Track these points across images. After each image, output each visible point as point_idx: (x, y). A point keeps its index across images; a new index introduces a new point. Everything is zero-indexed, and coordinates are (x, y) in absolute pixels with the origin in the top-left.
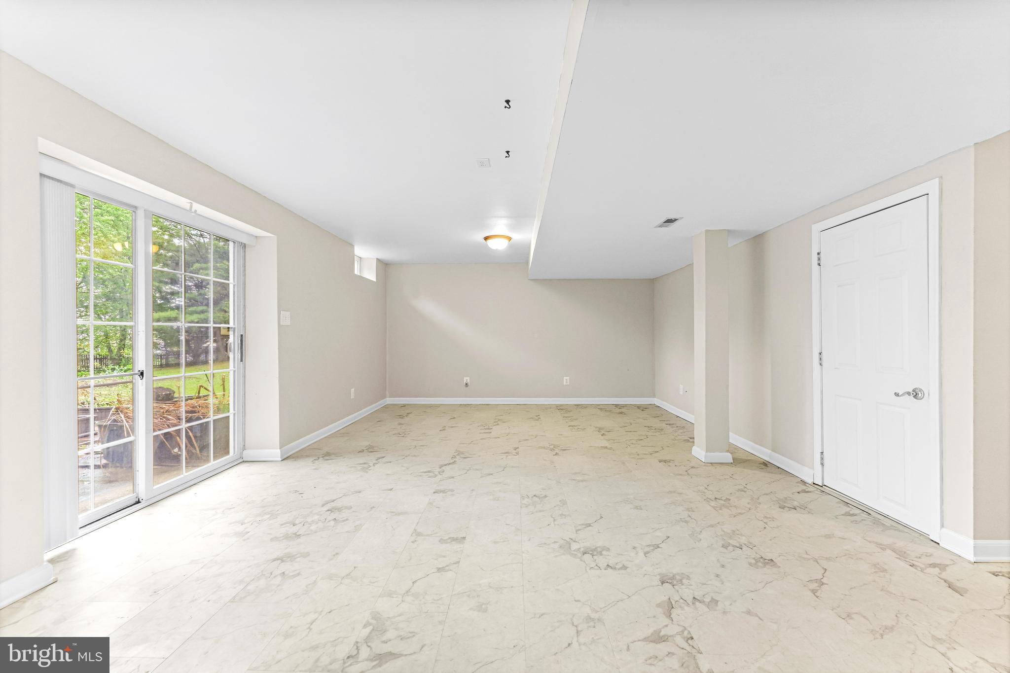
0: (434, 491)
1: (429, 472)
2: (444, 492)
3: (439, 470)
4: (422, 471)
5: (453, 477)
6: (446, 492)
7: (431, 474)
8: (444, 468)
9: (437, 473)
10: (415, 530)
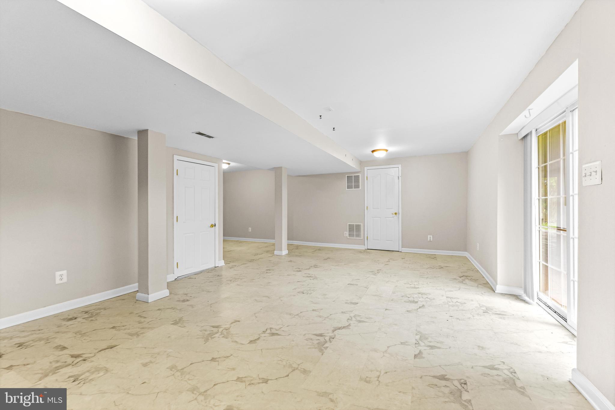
0: (358, 305)
1: (360, 321)
2: (352, 303)
3: (351, 322)
4: (367, 323)
5: (342, 312)
6: (350, 302)
7: (358, 319)
8: (347, 324)
9: (354, 319)
10: (367, 289)
